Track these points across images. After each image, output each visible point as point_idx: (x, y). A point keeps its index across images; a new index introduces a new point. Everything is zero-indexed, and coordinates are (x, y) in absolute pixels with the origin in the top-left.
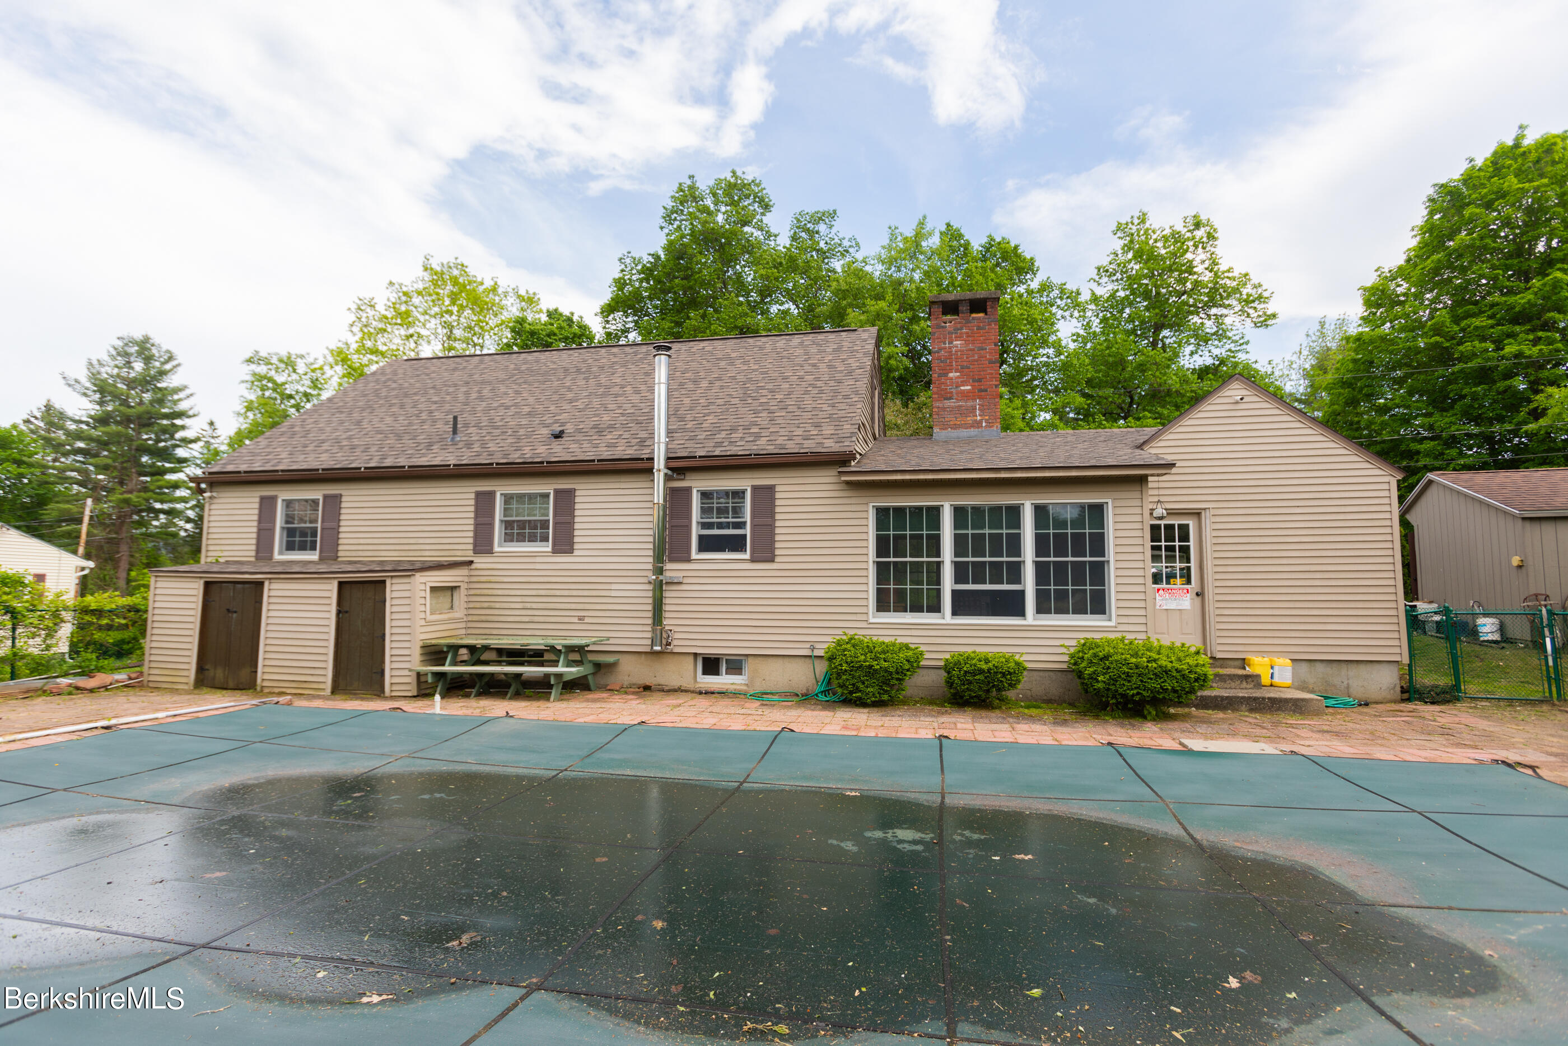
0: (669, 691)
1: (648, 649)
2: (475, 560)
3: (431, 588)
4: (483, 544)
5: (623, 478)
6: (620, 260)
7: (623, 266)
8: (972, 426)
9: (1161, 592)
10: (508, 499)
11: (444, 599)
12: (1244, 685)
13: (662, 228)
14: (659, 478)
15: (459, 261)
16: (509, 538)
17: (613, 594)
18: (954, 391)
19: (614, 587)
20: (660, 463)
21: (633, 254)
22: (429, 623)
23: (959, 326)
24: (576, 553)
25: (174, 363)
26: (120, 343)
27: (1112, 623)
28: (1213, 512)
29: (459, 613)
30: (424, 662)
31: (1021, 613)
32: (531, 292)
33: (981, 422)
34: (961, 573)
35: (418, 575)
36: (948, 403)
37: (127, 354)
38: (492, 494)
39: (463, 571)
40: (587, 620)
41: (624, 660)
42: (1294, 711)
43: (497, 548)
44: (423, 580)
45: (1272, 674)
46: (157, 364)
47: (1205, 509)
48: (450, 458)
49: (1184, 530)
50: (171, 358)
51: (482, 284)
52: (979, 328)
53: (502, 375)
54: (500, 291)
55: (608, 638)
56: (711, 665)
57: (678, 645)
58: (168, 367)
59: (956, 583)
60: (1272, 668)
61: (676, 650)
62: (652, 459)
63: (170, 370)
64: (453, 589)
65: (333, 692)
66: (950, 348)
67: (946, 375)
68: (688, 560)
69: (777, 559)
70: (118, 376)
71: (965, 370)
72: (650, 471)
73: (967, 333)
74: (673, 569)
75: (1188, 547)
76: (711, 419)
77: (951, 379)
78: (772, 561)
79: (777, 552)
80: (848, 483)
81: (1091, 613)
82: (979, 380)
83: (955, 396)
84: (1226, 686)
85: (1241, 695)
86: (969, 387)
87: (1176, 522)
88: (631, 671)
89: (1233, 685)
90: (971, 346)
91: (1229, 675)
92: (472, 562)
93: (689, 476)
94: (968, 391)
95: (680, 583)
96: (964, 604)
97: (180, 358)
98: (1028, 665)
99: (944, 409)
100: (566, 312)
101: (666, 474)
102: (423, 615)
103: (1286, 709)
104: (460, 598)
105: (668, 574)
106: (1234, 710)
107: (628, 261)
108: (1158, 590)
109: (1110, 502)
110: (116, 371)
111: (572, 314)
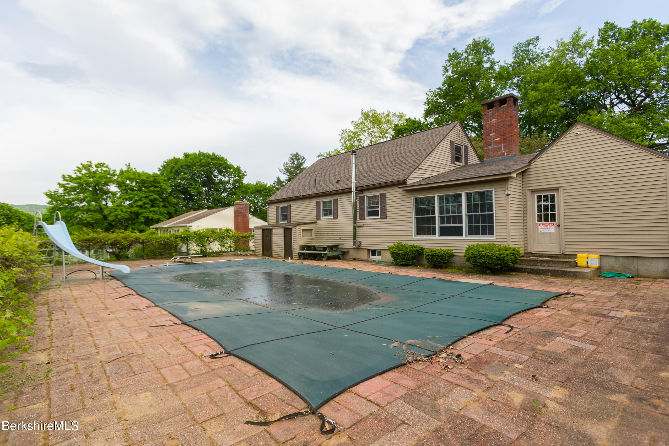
0: (360, 260)
1: (352, 247)
2: (317, 221)
3: (302, 230)
4: (318, 217)
5: (345, 195)
6: (426, 94)
7: (428, 96)
8: (500, 155)
9: (541, 225)
10: (324, 203)
11: (308, 233)
12: (564, 265)
13: (443, 75)
14: (353, 194)
15: (371, 109)
16: (325, 215)
17: (347, 230)
18: (492, 141)
19: (347, 228)
20: (354, 189)
21: (431, 90)
22: (302, 240)
23: (494, 113)
24: (339, 218)
25: (304, 160)
26: (291, 156)
27: (494, 238)
28: (564, 188)
29: (313, 236)
30: (301, 250)
31: (461, 235)
32: (401, 113)
33: (504, 153)
34: (443, 220)
35: (297, 226)
36: (490, 147)
37: (293, 159)
38: (320, 202)
39: (314, 225)
40: (342, 239)
41: (351, 250)
42: (573, 277)
43: (321, 218)
44: (299, 228)
45: (587, 262)
46: (300, 161)
47: (560, 187)
48: (310, 192)
49: (553, 197)
50: (303, 158)
51: (384, 114)
52: (503, 112)
53: (338, 162)
54: (391, 114)
55: (343, 244)
56: (374, 253)
57: (364, 246)
58: (303, 161)
59: (441, 224)
60: (588, 258)
61: (363, 248)
62: (351, 188)
63: (304, 162)
64: (311, 230)
65: (284, 257)
66: (490, 123)
67: (489, 135)
68: (365, 219)
69: (387, 218)
70: (291, 166)
71: (497, 132)
72: (351, 192)
73: (498, 115)
74: (360, 222)
75: (555, 204)
76: (378, 171)
77: (491, 136)
78: (386, 218)
79: (387, 215)
80: (406, 190)
81: (482, 234)
82: (504, 135)
83: (493, 144)
84: (555, 266)
85: (551, 269)
86: (499, 139)
87: (549, 194)
88: (352, 254)
89: (559, 265)
90: (499, 121)
91: (557, 261)
92: (316, 222)
93: (364, 192)
94: (499, 140)
95: (363, 227)
96: (444, 232)
97: (306, 158)
98: (455, 254)
99: (488, 150)
100: (413, 118)
101: (356, 193)
102: (300, 237)
103: (569, 276)
104: (313, 232)
105: (358, 224)
106: (544, 275)
107: (430, 93)
108: (540, 224)
109: (494, 189)
110: (291, 165)
111: (415, 119)
